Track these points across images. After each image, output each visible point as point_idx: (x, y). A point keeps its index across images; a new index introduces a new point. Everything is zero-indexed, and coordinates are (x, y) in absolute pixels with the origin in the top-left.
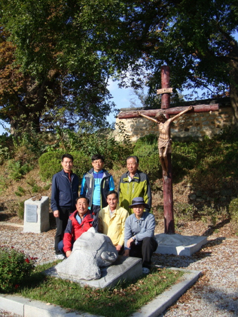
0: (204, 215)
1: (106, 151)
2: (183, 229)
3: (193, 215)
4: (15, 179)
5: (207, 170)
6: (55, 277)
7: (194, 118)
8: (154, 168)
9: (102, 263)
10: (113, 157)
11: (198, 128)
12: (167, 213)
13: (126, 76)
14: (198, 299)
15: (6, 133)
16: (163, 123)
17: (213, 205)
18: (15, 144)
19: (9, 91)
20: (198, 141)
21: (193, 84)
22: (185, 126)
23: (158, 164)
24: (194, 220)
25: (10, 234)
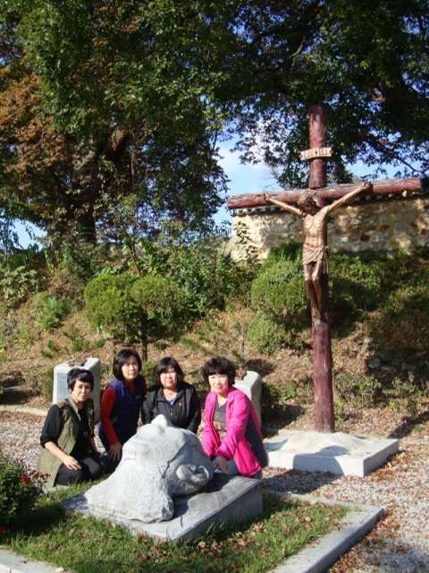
0: (394, 397)
1: (214, 277)
2: (353, 423)
3: (374, 397)
4: (47, 328)
5: (402, 312)
6: (82, 515)
7: (378, 215)
8: (296, 305)
9: (179, 488)
10: (226, 289)
11: (387, 234)
12: (319, 392)
13: (254, 143)
14: (373, 567)
15: (36, 245)
16: (313, 215)
17: (411, 378)
18: (49, 265)
19: (36, 165)
20: (385, 260)
21: (378, 155)
22: (361, 231)
23: (305, 298)
24: (376, 407)
25: (26, 428)
